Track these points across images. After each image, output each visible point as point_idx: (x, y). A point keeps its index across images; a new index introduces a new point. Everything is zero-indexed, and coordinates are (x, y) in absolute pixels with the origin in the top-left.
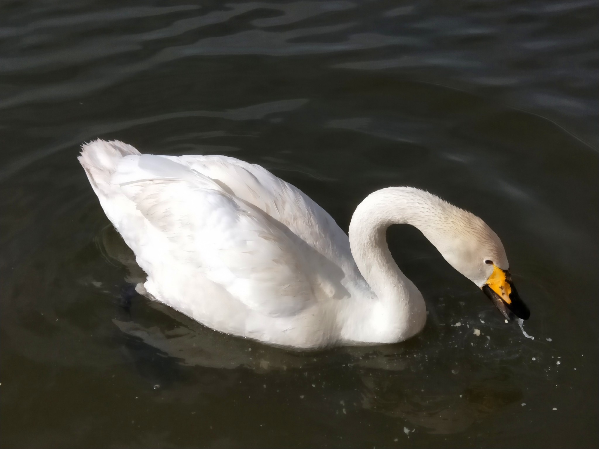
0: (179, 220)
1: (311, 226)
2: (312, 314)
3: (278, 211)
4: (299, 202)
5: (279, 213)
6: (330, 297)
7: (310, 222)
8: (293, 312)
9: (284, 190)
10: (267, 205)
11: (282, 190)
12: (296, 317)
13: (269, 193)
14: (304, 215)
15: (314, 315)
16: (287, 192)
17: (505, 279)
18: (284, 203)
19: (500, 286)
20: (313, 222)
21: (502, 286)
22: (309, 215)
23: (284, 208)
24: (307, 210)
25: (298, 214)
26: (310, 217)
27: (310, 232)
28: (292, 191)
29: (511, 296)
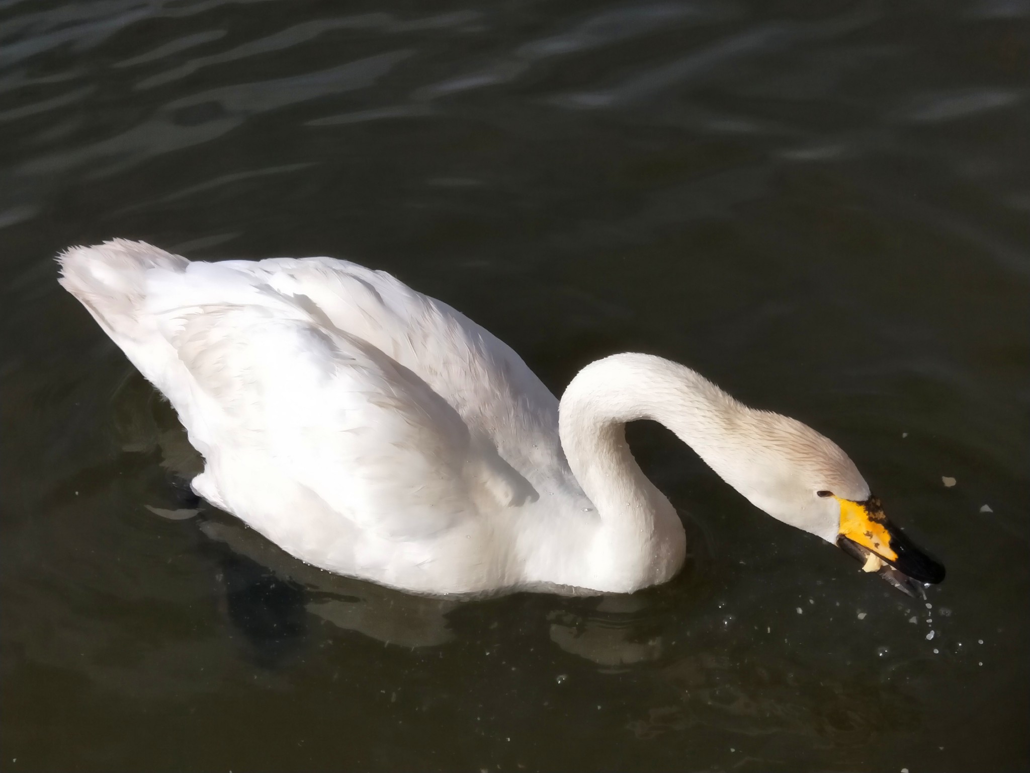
1: (475, 378)
3: (415, 352)
4: (453, 335)
5: (416, 356)
6: (503, 503)
7: (473, 370)
8: (432, 534)
9: (426, 314)
12: (441, 540)
13: (400, 321)
15: (471, 538)
17: (867, 517)
18: (425, 336)
19: (865, 533)
20: (480, 369)
21: (868, 532)
22: (472, 358)
23: (426, 346)
24: (469, 349)
25: (452, 356)
26: (474, 361)
27: (473, 388)
29: (894, 546)
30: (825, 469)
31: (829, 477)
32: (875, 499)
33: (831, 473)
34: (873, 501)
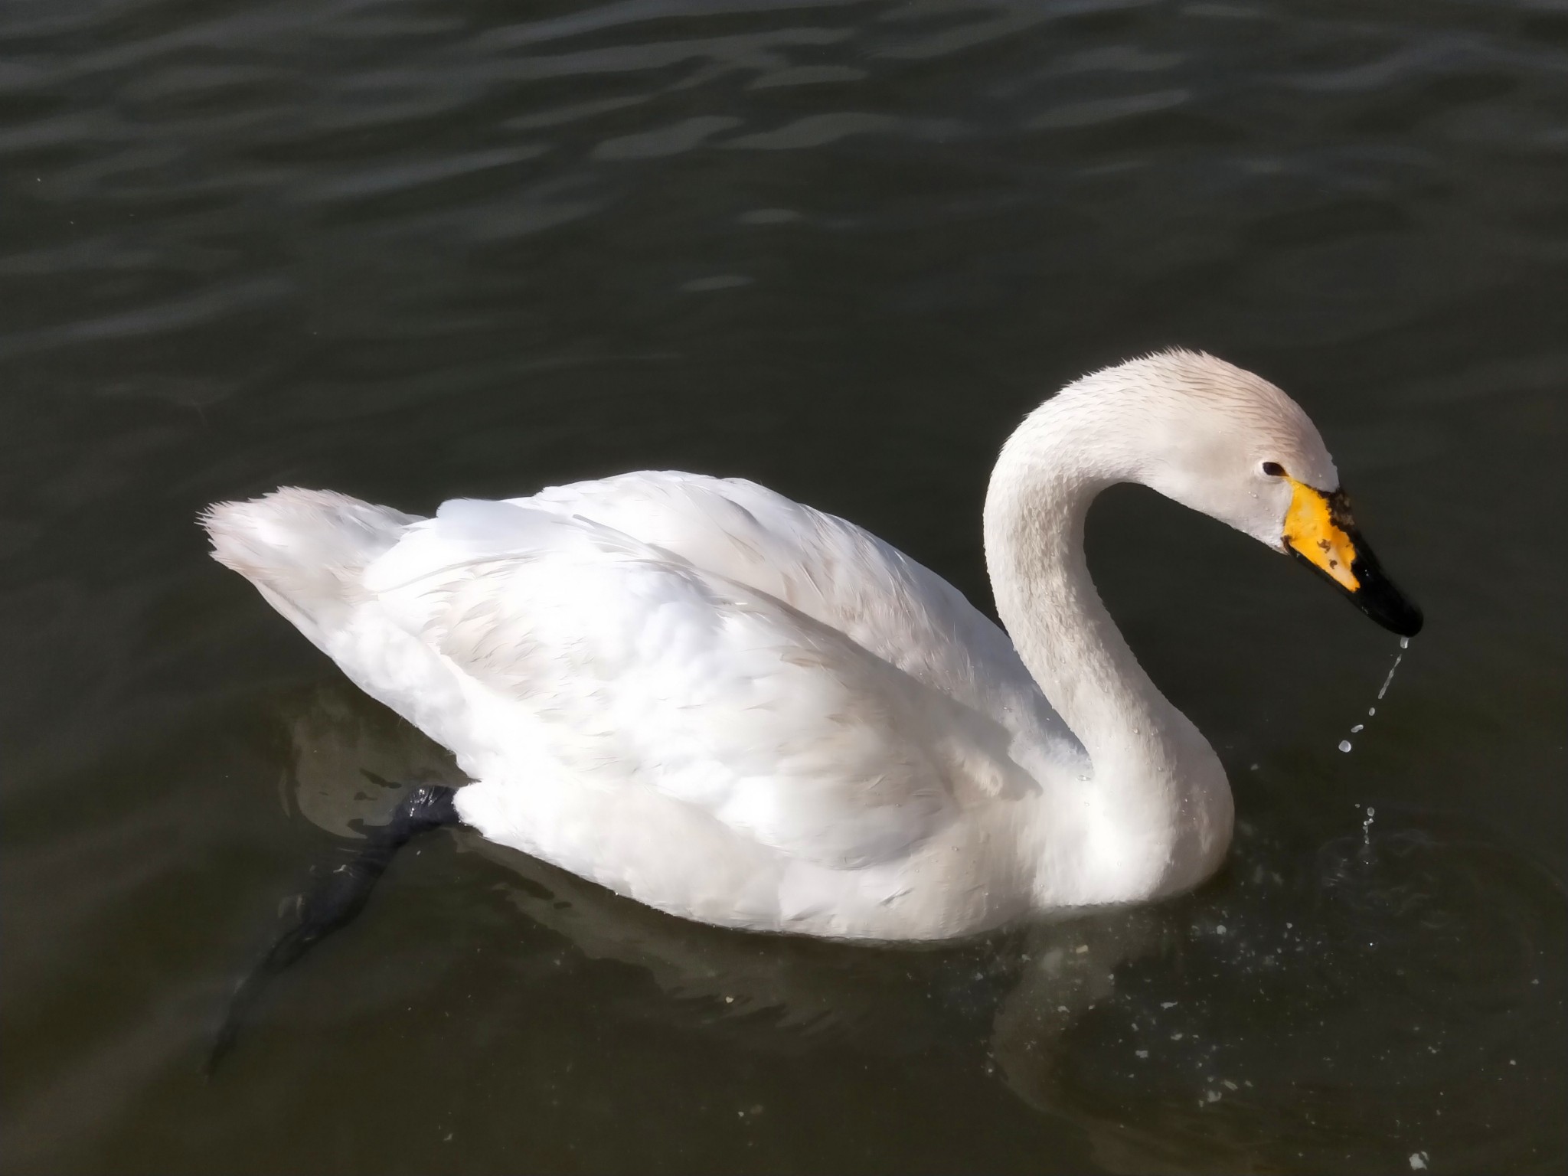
0: (562, 657)
2: (953, 847)
3: (819, 590)
4: (866, 559)
5: (822, 593)
6: (993, 794)
7: (904, 606)
8: (900, 848)
9: (821, 533)
10: (787, 579)
11: (818, 533)
12: (913, 859)
13: (786, 544)
14: (887, 591)
15: (958, 850)
16: (830, 537)
17: (1329, 517)
19: (1321, 542)
21: (1324, 541)
22: (899, 588)
23: (833, 577)
25: (870, 588)
26: (903, 592)
28: (843, 533)
29: (1357, 569)
30: (1276, 429)
31: (1280, 441)
32: (1344, 497)
33: (1284, 436)
34: (1341, 497)
